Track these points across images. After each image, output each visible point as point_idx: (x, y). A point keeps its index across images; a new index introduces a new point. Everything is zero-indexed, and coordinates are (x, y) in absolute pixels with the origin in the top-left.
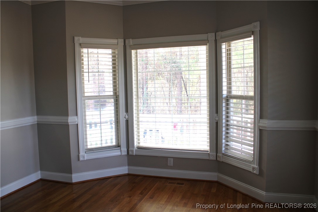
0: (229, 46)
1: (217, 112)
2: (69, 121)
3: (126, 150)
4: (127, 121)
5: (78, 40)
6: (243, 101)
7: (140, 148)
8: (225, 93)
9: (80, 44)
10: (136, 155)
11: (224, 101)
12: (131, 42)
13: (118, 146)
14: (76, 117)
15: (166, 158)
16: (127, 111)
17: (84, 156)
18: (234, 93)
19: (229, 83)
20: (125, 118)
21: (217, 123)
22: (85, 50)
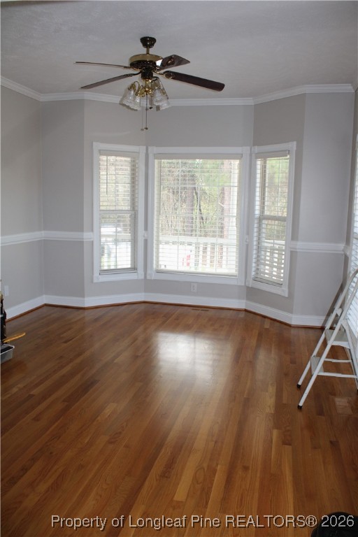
0: (265, 163)
1: (248, 234)
2: (85, 237)
3: (143, 273)
4: (146, 241)
5: (97, 146)
6: (276, 222)
7: (159, 272)
8: (257, 212)
9: (100, 151)
10: (155, 280)
11: (256, 221)
12: (154, 150)
13: (134, 269)
14: (91, 233)
15: (190, 283)
16: (146, 229)
17: (98, 278)
18: (267, 213)
19: (263, 203)
20: (144, 236)
21: (247, 246)
22: (104, 158)
